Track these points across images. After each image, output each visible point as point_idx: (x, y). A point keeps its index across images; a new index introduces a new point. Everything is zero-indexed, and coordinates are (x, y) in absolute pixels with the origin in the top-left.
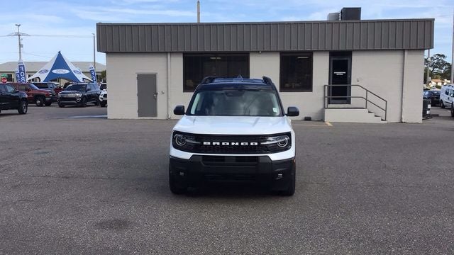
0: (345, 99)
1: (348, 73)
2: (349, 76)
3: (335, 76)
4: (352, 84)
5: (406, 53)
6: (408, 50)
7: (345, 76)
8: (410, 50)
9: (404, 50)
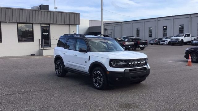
0: (49, 45)
1: (49, 34)
2: (49, 35)
3: (43, 35)
4: (51, 38)
5: (71, 26)
6: (71, 25)
7: (48, 35)
8: (72, 25)
9: (70, 25)
